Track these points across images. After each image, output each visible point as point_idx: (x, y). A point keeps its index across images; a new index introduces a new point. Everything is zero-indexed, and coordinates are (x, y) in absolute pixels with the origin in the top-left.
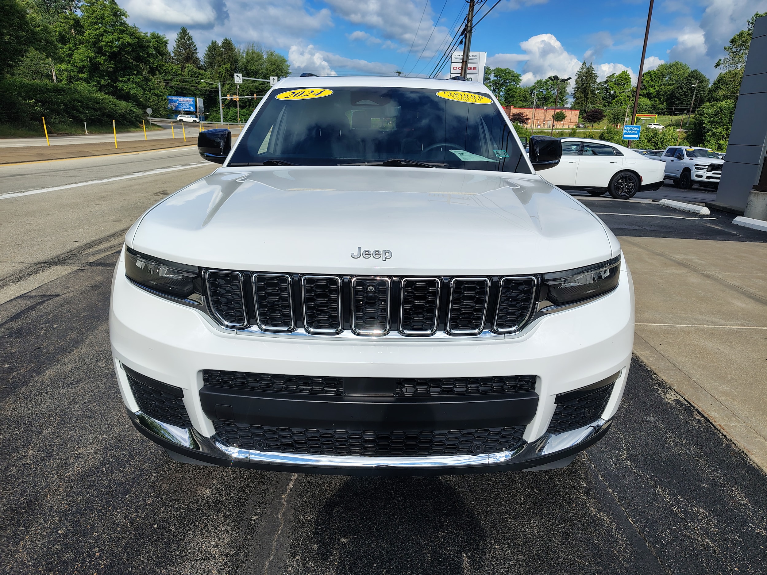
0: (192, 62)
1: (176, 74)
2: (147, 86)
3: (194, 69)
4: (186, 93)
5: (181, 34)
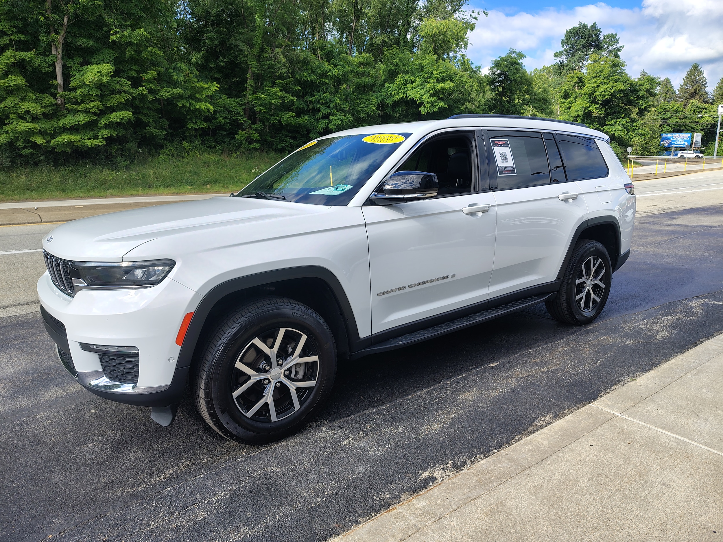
0: (698, 97)
1: (676, 112)
2: (633, 126)
3: (699, 104)
4: (683, 130)
5: (691, 70)
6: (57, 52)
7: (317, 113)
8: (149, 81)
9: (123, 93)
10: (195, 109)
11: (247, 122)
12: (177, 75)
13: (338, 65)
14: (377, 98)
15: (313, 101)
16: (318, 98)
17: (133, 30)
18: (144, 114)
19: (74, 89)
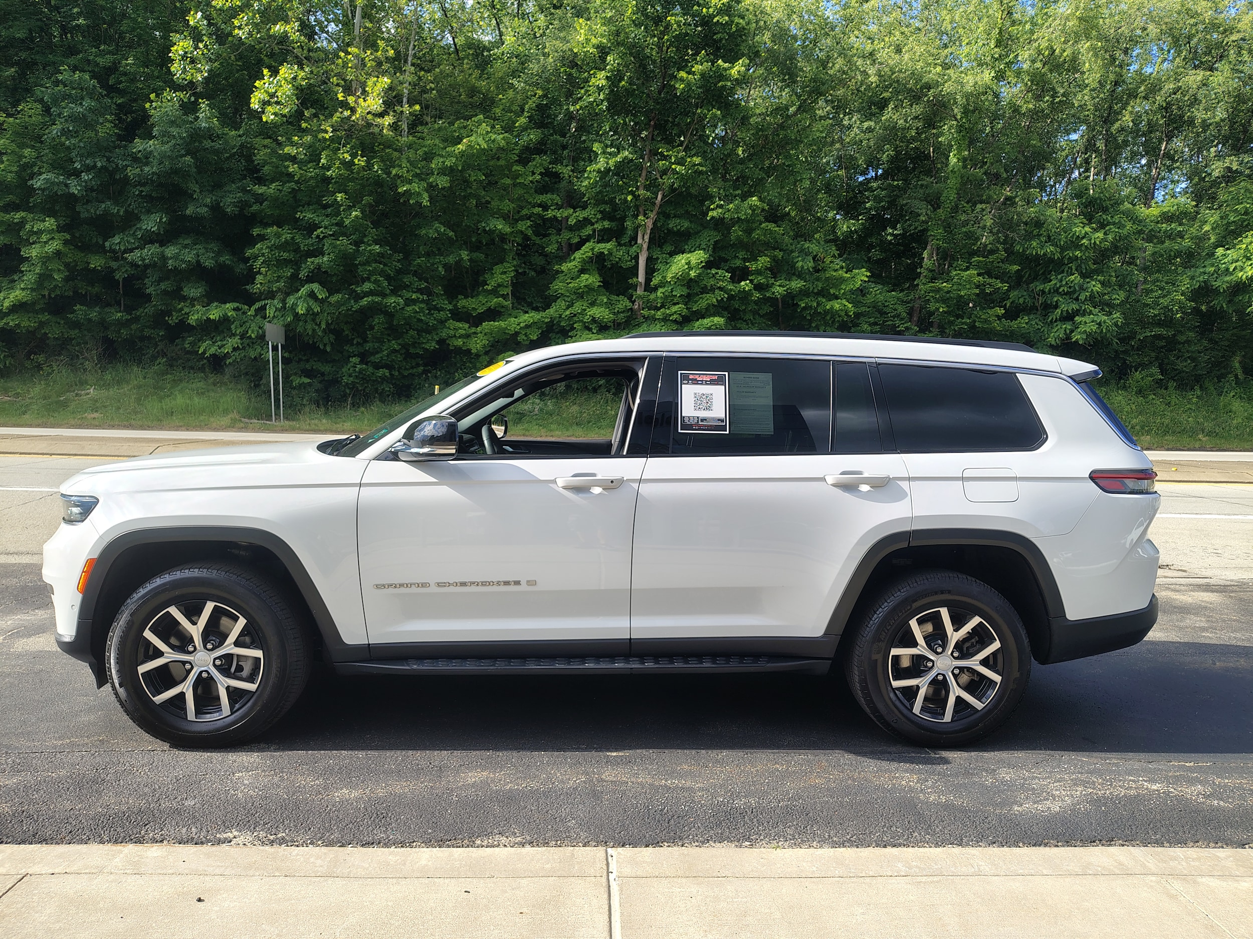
6: (643, 240)
7: (1051, 310)
8: (758, 272)
9: (717, 292)
10: (825, 311)
11: (911, 329)
12: (803, 260)
13: (1109, 224)
14: (1192, 278)
15: (1047, 290)
16: (1056, 284)
17: (743, 201)
18: (745, 321)
19: (655, 289)
